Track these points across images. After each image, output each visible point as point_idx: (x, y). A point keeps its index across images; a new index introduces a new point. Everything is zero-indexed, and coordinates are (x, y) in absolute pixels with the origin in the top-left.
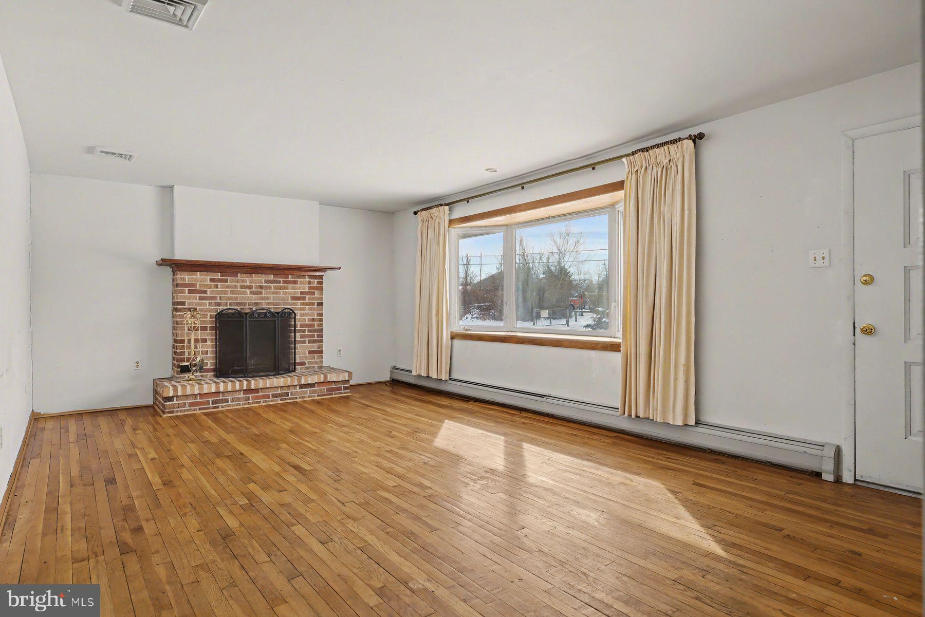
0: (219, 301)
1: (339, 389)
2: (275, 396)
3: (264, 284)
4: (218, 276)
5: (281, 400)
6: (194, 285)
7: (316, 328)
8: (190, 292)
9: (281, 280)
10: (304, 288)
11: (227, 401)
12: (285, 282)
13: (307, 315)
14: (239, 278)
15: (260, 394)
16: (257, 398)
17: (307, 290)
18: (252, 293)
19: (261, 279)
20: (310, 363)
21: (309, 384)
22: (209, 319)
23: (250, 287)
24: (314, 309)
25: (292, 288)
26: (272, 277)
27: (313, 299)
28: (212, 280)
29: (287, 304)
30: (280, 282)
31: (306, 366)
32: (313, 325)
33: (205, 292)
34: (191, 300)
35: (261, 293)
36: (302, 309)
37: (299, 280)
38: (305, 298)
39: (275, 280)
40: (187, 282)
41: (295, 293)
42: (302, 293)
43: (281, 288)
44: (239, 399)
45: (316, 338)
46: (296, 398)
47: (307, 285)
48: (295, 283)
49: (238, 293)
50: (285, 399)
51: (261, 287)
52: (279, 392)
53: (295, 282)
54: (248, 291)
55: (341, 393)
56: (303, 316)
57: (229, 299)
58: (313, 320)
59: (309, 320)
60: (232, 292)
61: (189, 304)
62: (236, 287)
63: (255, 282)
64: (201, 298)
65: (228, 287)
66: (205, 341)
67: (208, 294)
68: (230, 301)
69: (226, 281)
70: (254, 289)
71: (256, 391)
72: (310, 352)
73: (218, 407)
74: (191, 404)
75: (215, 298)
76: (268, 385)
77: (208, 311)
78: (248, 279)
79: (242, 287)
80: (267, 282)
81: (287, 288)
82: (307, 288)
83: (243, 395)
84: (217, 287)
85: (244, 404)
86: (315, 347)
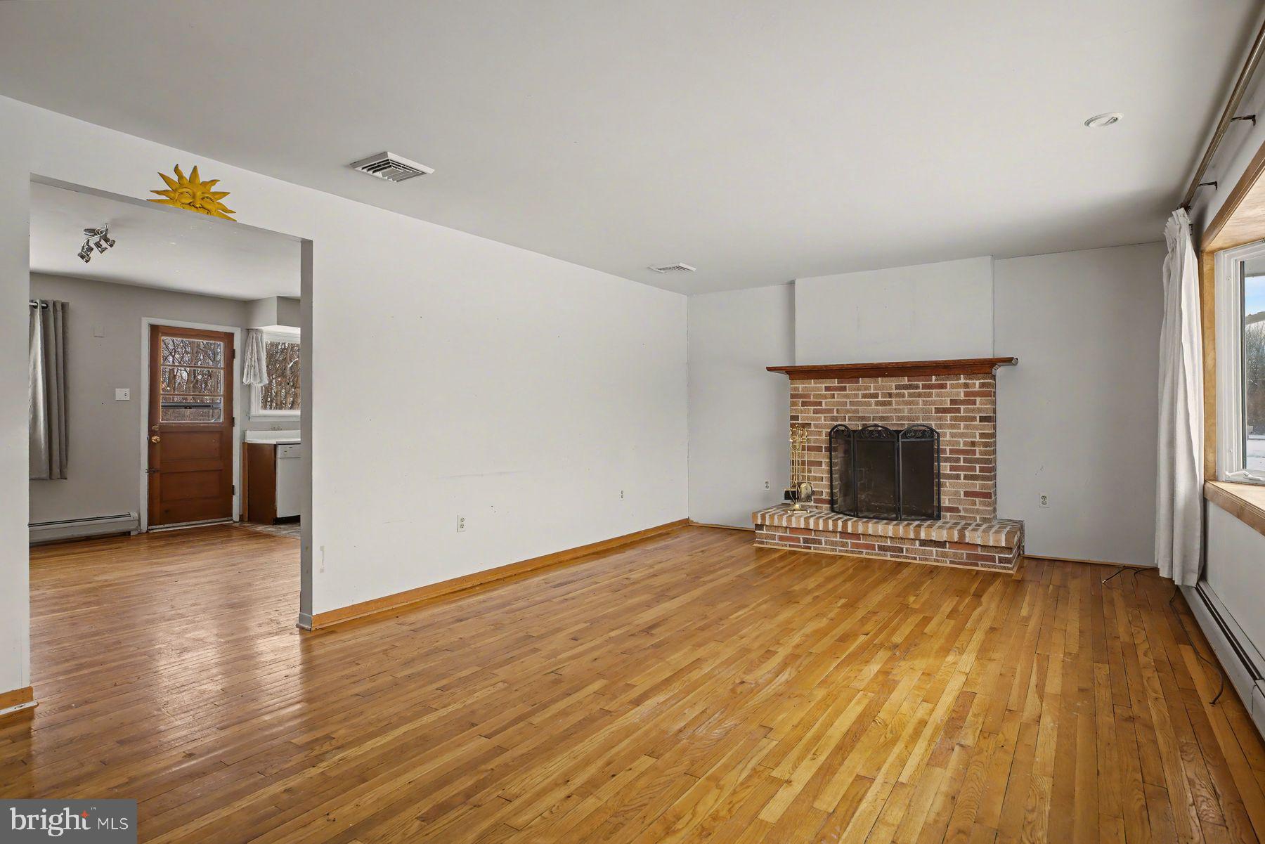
0: (835, 414)
1: (992, 559)
2: (882, 548)
3: (894, 391)
4: (835, 383)
5: (892, 556)
6: (808, 396)
7: (978, 456)
8: (804, 404)
9: (920, 384)
10: (958, 394)
11: (820, 543)
12: (925, 387)
13: (962, 435)
14: (860, 384)
15: (861, 542)
16: (857, 546)
17: (962, 397)
18: (878, 404)
19: (891, 384)
20: (966, 510)
21: (931, 541)
22: (824, 437)
23: (875, 396)
24: (976, 428)
25: (938, 395)
26: (905, 381)
27: (973, 411)
28: (827, 389)
29: (929, 418)
30: (917, 387)
31: (960, 514)
32: (974, 452)
33: (820, 404)
34: (807, 414)
35: (890, 403)
36: (952, 427)
37: (948, 382)
38: (958, 410)
39: (910, 385)
40: (800, 392)
41: (942, 402)
42: (953, 402)
43: (919, 395)
44: (833, 543)
45: (977, 473)
46: (915, 559)
47: (962, 391)
48: (942, 388)
49: (858, 403)
50: (898, 557)
51: (890, 395)
52: (889, 544)
53: (943, 386)
54: (873, 400)
55: (994, 567)
56: (951, 437)
57: (848, 411)
58: (973, 444)
59: (965, 444)
60: (852, 403)
61: (803, 418)
62: (856, 396)
63: (883, 388)
64: (816, 412)
65: (846, 396)
66: (820, 464)
67: (824, 407)
68: (850, 415)
69: (844, 389)
70: (880, 399)
71: (855, 536)
72: (966, 494)
73: (810, 548)
74: (781, 538)
75: (830, 411)
76: (870, 532)
77: (821, 426)
78: (872, 385)
79: (865, 396)
80: (897, 387)
81: (930, 395)
82: (962, 394)
83: (840, 538)
84: (833, 396)
85: (840, 551)
86: (977, 486)
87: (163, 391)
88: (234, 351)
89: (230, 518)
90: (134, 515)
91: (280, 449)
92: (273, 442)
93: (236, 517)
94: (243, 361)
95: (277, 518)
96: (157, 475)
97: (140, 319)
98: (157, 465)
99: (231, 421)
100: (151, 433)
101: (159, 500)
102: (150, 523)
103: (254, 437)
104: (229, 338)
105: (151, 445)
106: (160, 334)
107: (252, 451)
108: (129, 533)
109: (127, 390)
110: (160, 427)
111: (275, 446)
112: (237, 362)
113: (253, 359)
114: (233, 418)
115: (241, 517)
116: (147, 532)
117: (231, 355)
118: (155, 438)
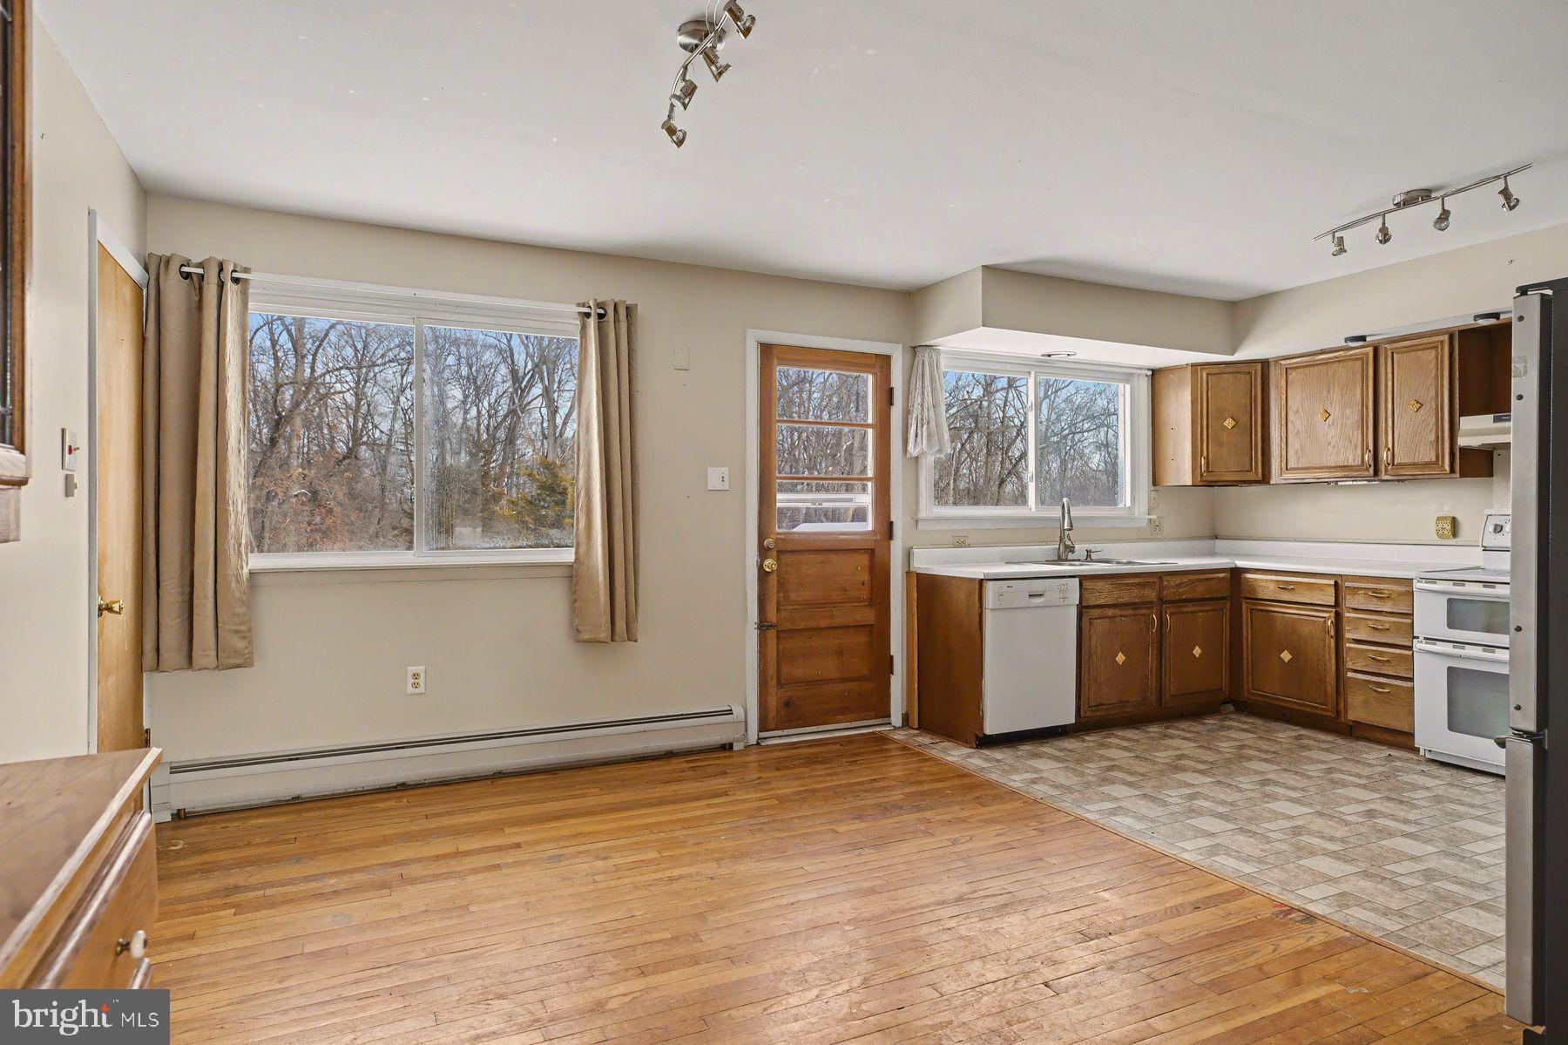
87: (780, 473)
88: (891, 390)
89: (886, 720)
90: (738, 711)
91: (990, 588)
92: (977, 572)
93: (896, 719)
94: (907, 413)
95: (985, 735)
96: (772, 634)
97: (745, 332)
98: (772, 616)
99: (887, 529)
100: (763, 552)
101: (775, 681)
102: (763, 726)
103: (929, 562)
104: (882, 364)
105: (763, 575)
106: (775, 361)
107: (928, 590)
108: (731, 746)
109: (725, 470)
110: (777, 541)
111: (981, 581)
112: (896, 412)
113: (926, 405)
114: (892, 523)
115: (906, 719)
116: (758, 744)
117: (886, 396)
118: (768, 562)
